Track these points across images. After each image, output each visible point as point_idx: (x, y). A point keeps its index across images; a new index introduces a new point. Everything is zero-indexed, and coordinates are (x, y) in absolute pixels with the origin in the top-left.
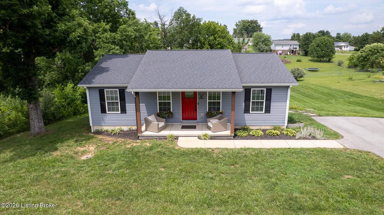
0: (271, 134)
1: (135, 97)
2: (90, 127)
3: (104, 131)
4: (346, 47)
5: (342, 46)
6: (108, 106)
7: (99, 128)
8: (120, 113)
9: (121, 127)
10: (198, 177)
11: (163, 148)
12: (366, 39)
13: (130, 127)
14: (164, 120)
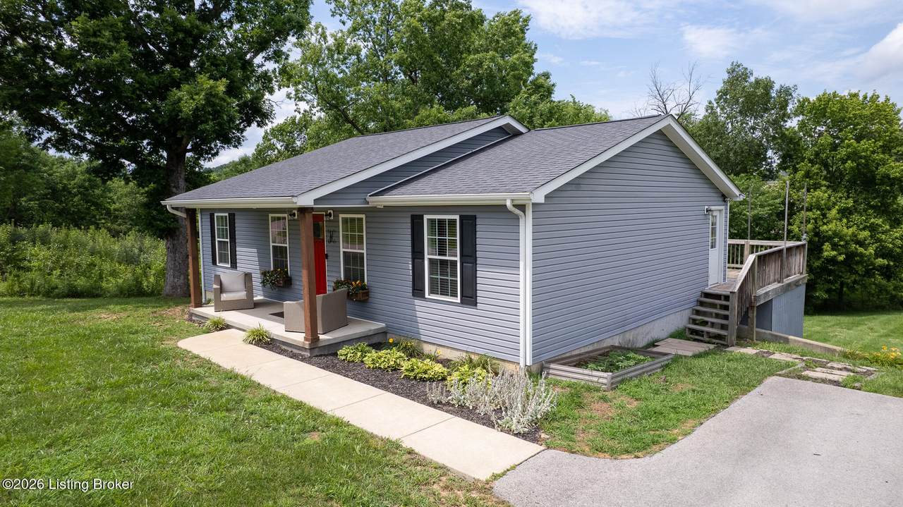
6: (218, 250)
8: (230, 266)
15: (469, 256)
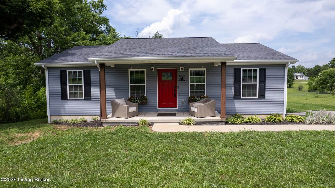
0: (271, 120)
1: (100, 70)
2: (47, 117)
3: (64, 122)
4: (301, 77)
5: (298, 76)
6: (70, 91)
7: (58, 118)
8: (83, 98)
9: (85, 117)
10: (185, 160)
11: (132, 132)
12: (318, 70)
13: (94, 117)
14: (136, 104)
15: (263, 82)
